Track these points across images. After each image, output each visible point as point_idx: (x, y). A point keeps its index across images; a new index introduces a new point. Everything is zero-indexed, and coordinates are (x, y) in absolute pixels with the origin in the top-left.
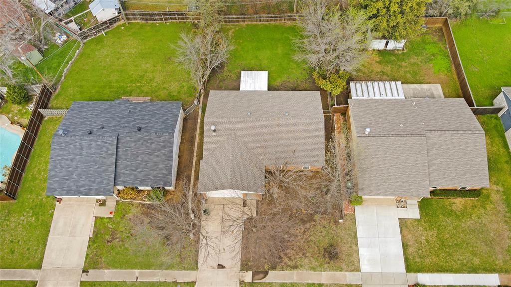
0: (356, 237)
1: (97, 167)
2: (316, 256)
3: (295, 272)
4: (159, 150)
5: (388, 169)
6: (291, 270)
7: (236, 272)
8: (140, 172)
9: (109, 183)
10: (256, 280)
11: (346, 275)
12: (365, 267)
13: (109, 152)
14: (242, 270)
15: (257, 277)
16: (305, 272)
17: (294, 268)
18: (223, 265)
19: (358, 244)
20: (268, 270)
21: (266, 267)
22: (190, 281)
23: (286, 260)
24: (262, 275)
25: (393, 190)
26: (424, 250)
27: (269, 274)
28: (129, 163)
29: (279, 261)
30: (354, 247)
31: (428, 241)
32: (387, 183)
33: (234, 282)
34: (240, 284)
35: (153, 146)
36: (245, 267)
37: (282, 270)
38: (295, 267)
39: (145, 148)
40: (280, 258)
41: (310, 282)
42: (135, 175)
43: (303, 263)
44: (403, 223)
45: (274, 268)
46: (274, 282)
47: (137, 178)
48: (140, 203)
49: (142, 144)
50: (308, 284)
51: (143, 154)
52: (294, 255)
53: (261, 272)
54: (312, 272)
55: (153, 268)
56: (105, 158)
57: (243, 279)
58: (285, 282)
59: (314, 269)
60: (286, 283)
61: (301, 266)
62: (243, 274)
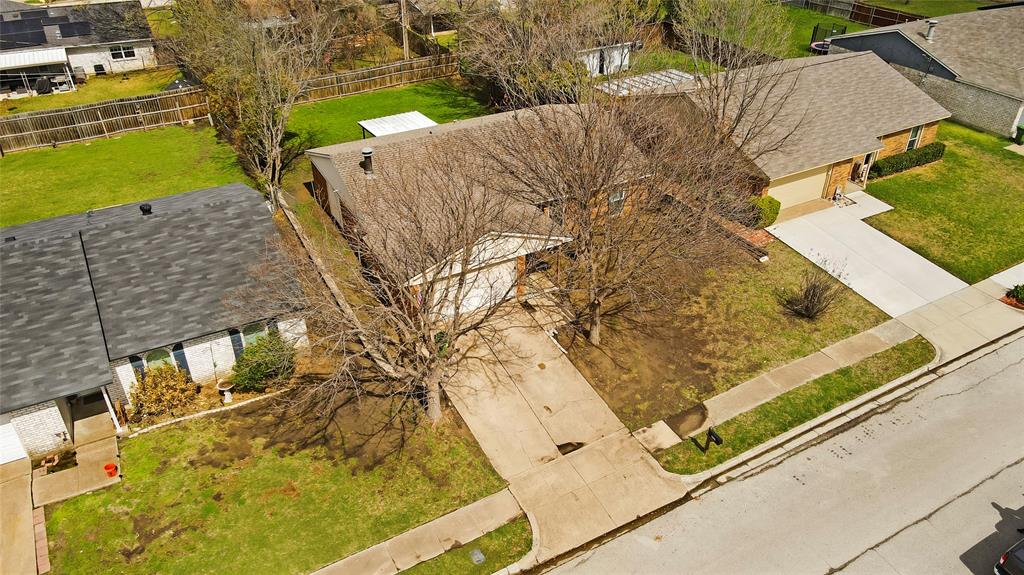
1: (26, 318)
2: (778, 331)
3: (764, 375)
4: (232, 236)
6: (751, 377)
7: (622, 441)
8: (190, 301)
9: (84, 352)
10: (687, 432)
11: (873, 335)
13: (61, 272)
14: (632, 430)
15: (684, 427)
16: (785, 366)
17: (754, 371)
18: (575, 441)
21: (689, 394)
22: (505, 522)
23: (722, 364)
24: (694, 418)
27: (708, 407)
28: (142, 289)
29: (707, 372)
33: (635, 462)
34: (657, 458)
35: (210, 232)
36: (633, 419)
37: (733, 386)
38: (754, 368)
39: (185, 241)
40: (704, 366)
41: (816, 376)
42: (176, 312)
43: (765, 354)
44: (875, 223)
45: (710, 390)
46: (737, 414)
47: (185, 318)
48: (209, 416)
49: (171, 235)
50: (815, 381)
51: (183, 255)
52: (729, 348)
53: (687, 412)
54: (799, 360)
56: (47, 292)
57: (653, 445)
58: (763, 402)
59: (798, 353)
60: (767, 403)
61: (767, 360)
62: (643, 435)
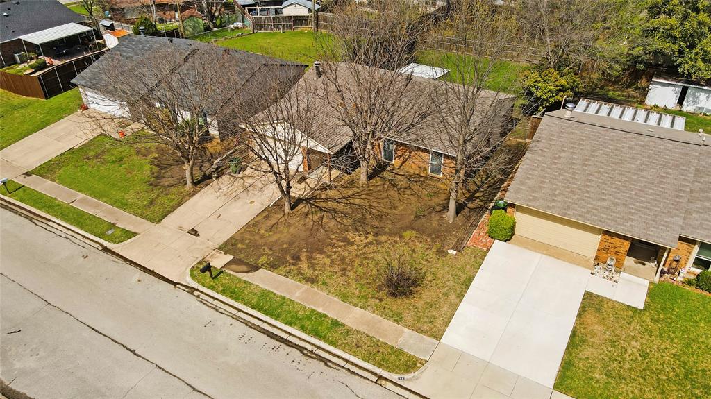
0: (467, 284)
2: (363, 281)
3: (306, 286)
5: (589, 175)
6: (300, 281)
10: (228, 269)
11: (403, 332)
12: (454, 336)
14: (220, 248)
15: (234, 267)
16: (325, 294)
17: (307, 281)
18: (200, 233)
19: (463, 296)
20: (262, 265)
21: (262, 260)
22: (133, 231)
23: (305, 265)
24: (245, 268)
25: (585, 210)
26: (626, 366)
27: (258, 271)
29: (291, 261)
30: (453, 297)
31: (645, 355)
32: (577, 196)
33: (193, 256)
34: (200, 263)
36: (229, 246)
37: (285, 276)
40: (297, 258)
41: (320, 310)
43: (331, 281)
44: (591, 302)
45: (273, 267)
46: (256, 283)
50: (314, 311)
52: (325, 264)
53: (247, 264)
54: (338, 300)
55: (105, 199)
57: (210, 259)
58: (275, 292)
59: (344, 298)
60: (275, 294)
61: (324, 283)
62: (217, 253)
